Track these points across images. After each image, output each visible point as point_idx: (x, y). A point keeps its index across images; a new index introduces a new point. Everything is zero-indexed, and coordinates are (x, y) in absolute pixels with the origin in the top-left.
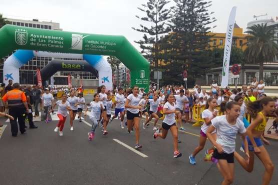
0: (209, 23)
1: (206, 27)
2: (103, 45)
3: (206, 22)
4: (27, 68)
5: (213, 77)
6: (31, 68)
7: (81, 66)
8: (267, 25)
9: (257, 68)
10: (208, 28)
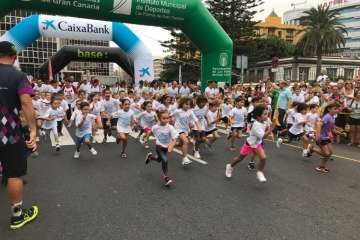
0: (254, 6)
1: (251, 10)
2: (164, 7)
3: (251, 4)
4: (26, 60)
5: (256, 72)
6: (31, 60)
7: (104, 55)
8: (330, 9)
9: (314, 62)
10: (254, 12)
